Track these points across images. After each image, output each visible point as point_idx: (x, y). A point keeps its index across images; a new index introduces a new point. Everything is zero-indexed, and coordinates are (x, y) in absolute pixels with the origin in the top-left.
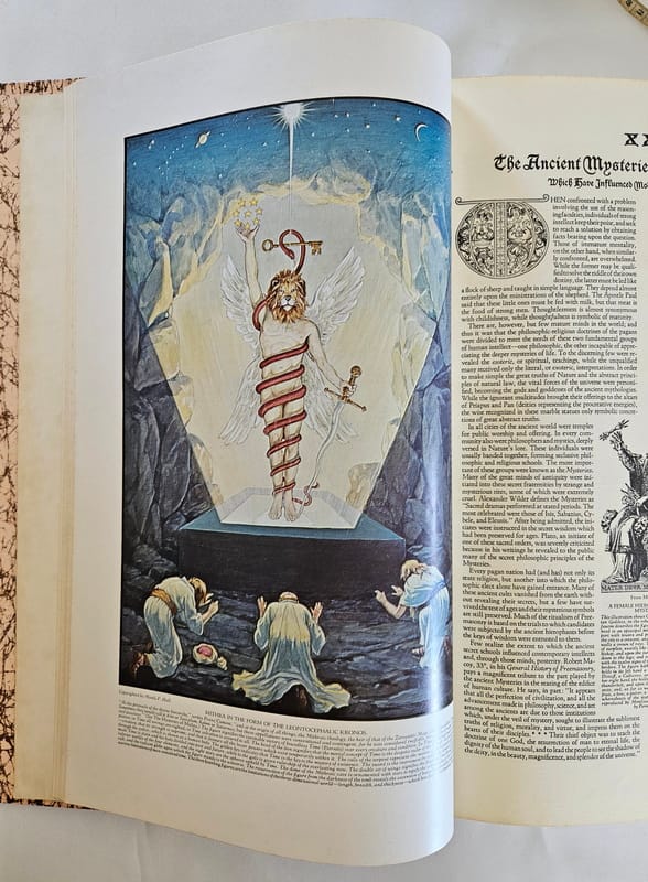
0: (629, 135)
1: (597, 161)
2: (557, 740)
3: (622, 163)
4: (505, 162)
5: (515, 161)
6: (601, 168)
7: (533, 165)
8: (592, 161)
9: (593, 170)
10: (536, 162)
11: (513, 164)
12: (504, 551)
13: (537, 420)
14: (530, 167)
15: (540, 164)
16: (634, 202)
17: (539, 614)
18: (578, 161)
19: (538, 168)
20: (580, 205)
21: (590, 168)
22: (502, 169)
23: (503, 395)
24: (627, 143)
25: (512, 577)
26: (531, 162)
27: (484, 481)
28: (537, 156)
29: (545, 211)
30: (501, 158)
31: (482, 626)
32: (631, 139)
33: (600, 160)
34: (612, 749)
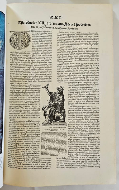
0: (51, 16)
1: (43, 22)
2: (29, 164)
3: (49, 23)
4: (21, 22)
5: (23, 22)
6: (44, 24)
7: (27, 23)
8: (42, 22)
9: (42, 24)
10: (28, 22)
11: (23, 23)
12: (18, 116)
13: (27, 83)
14: (27, 24)
15: (29, 23)
16: (52, 32)
17: (26, 131)
18: (38, 22)
19: (28, 24)
20: (38, 32)
21: (41, 24)
22: (20, 24)
23: (20, 77)
24: (51, 18)
25: (20, 122)
26: (27, 22)
27: (14, 98)
28: (28, 21)
29: (30, 34)
30: (20, 21)
31: (12, 135)
32: (52, 17)
33: (44, 22)
34: (44, 167)
